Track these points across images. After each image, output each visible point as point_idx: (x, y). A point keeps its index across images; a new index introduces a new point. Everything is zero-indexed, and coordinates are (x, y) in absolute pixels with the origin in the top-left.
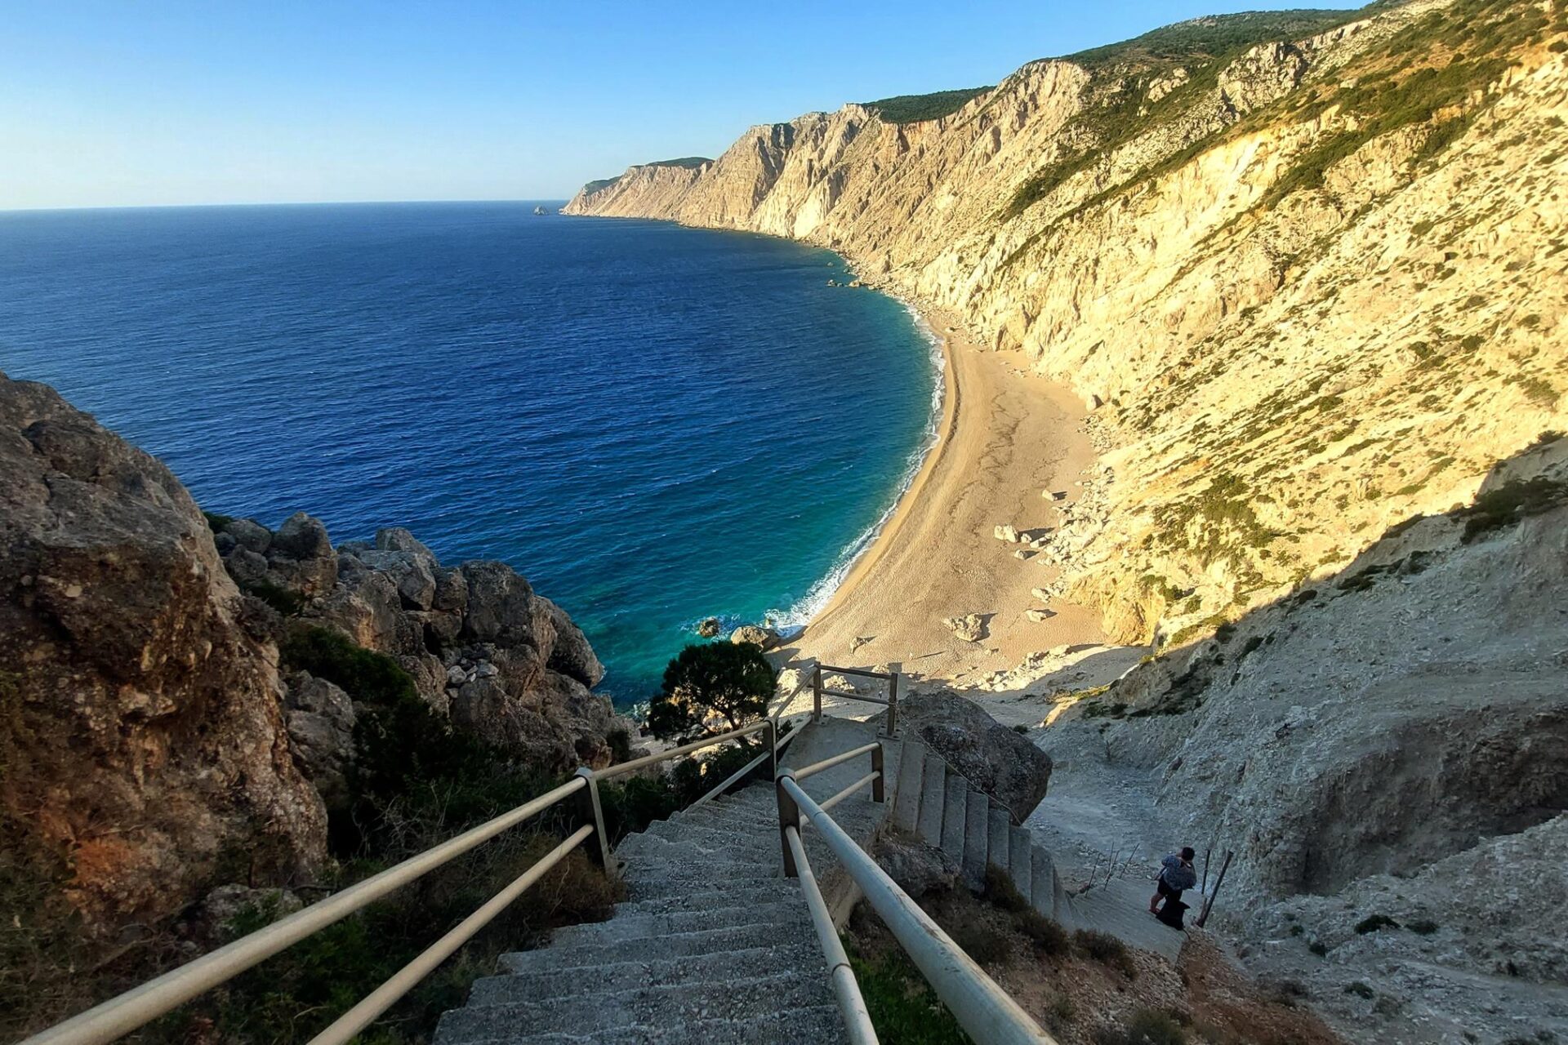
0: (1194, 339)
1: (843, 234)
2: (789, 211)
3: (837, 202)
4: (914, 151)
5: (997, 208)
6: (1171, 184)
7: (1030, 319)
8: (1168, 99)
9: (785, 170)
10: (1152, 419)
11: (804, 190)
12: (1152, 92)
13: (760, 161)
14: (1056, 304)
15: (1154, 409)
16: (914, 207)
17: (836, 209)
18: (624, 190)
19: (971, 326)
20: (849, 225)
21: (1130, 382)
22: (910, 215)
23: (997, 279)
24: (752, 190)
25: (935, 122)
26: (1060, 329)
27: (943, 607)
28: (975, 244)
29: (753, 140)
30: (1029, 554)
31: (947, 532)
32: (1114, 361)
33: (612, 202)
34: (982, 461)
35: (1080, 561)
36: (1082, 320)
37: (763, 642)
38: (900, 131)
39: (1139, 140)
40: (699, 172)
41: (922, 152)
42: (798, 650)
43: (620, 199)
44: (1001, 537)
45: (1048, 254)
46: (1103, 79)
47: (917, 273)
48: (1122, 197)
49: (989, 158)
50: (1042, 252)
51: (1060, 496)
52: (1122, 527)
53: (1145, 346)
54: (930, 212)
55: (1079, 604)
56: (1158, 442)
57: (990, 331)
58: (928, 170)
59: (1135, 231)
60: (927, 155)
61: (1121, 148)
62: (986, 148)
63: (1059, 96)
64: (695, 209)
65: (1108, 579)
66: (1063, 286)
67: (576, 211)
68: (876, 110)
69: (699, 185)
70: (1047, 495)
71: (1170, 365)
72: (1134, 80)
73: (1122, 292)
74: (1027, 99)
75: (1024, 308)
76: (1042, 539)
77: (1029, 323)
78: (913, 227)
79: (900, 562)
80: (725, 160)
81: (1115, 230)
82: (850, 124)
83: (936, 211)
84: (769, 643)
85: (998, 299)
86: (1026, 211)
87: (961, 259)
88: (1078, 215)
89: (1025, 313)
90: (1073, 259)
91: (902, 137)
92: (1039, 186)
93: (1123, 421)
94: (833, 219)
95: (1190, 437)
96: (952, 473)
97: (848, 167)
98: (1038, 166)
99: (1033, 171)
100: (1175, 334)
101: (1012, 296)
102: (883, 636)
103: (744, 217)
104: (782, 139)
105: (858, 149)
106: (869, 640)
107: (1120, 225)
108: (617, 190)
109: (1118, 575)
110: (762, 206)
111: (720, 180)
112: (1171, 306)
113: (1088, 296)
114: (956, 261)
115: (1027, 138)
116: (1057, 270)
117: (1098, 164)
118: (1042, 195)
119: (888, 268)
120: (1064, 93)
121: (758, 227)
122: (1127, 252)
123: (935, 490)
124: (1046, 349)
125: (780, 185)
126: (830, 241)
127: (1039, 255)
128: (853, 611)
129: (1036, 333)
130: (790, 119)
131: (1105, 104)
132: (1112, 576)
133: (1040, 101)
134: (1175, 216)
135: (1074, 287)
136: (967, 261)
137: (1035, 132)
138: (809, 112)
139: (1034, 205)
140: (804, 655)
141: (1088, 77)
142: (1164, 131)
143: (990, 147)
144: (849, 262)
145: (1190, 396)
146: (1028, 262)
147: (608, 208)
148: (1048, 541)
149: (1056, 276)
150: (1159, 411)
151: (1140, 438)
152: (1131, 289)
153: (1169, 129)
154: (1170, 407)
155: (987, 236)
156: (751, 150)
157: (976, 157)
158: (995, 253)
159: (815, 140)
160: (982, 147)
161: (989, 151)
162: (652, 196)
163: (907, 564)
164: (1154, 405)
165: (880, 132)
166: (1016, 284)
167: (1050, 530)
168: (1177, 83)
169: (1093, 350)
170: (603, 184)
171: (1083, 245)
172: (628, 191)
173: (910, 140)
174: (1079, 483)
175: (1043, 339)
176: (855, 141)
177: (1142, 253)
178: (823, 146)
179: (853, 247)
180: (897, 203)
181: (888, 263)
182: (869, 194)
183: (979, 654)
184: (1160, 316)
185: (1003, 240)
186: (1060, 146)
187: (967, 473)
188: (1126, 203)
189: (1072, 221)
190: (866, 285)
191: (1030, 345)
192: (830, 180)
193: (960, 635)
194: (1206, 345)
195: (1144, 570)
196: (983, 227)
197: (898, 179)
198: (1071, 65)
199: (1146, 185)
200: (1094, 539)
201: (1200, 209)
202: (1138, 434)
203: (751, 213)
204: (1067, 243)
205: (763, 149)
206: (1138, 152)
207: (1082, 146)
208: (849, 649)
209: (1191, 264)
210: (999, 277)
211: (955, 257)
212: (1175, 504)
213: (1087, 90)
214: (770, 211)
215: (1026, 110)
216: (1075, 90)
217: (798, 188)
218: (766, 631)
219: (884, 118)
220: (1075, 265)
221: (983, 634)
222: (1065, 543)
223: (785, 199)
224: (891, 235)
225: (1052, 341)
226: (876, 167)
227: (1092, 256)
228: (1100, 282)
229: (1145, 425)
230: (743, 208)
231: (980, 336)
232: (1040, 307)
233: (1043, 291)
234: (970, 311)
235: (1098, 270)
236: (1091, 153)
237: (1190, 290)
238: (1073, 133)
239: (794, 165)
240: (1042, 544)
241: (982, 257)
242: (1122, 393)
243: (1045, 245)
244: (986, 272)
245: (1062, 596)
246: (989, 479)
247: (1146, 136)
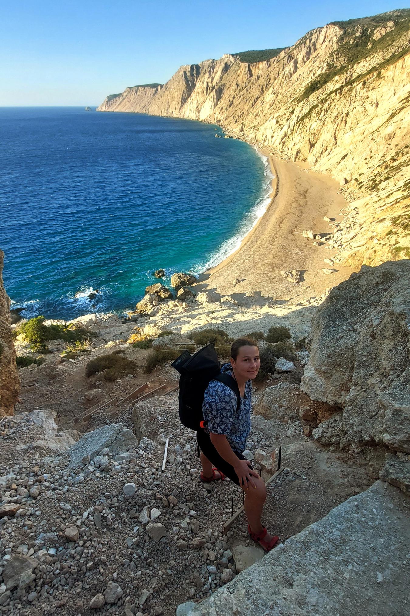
0: (398, 147)
1: (221, 117)
2: (197, 107)
3: (219, 102)
4: (255, 77)
5: (295, 96)
6: (389, 72)
7: (312, 145)
8: (383, 38)
9: (196, 87)
10: (377, 185)
11: (204, 98)
12: (375, 36)
13: (184, 83)
14: (326, 137)
15: (378, 180)
16: (255, 102)
17: (218, 106)
18: (124, 99)
19: (282, 152)
20: (224, 113)
21: (364, 170)
22: (253, 106)
23: (296, 128)
24: (181, 97)
25: (265, 62)
26: (326, 150)
27: (280, 266)
28: (285, 114)
29: (182, 73)
30: (320, 244)
31: (279, 233)
32: (356, 160)
33: (119, 105)
34: (292, 204)
35: (348, 246)
36: (337, 145)
37: (188, 280)
38: (249, 67)
39: (368, 59)
40: (157, 90)
41: (258, 77)
42: (207, 285)
43: (123, 103)
44: (305, 236)
45: (323, 112)
46: (349, 33)
47: (255, 131)
48: (363, 80)
49: (291, 76)
50: (320, 111)
51: (333, 220)
52: (372, 229)
53: (373, 152)
54: (263, 103)
55: (350, 266)
56: (383, 194)
57: (292, 153)
58: (262, 84)
59: (368, 98)
60: (261, 79)
61: (359, 63)
62: (290, 70)
63: (327, 43)
64: (155, 107)
65: (371, 251)
66: (330, 127)
67: (104, 109)
68: (238, 57)
69: (157, 96)
70: (326, 219)
71: (385, 160)
72: (366, 30)
73: (358, 130)
74: (311, 44)
75: (309, 139)
76: (327, 237)
77: (311, 148)
78: (254, 111)
79: (256, 246)
80: (169, 84)
81: (358, 98)
82: (226, 64)
83: (265, 102)
84: (191, 281)
85: (296, 138)
86: (310, 97)
87: (277, 122)
88: (339, 91)
89: (310, 142)
90: (335, 114)
91: (249, 70)
92: (317, 84)
93: (361, 188)
94: (217, 111)
95: (402, 189)
96: (278, 209)
97: (224, 85)
98: (317, 75)
99: (314, 78)
100: (389, 144)
101: (302, 136)
102: (250, 278)
103: (177, 111)
104: (195, 72)
105: (229, 76)
106: (243, 280)
107: (361, 95)
108: (121, 99)
109: (378, 248)
110: (185, 105)
111: (166, 93)
112: (389, 130)
113: (342, 132)
114: (275, 123)
115: (310, 65)
116: (327, 119)
117: (347, 71)
118: (318, 89)
119: (242, 130)
120: (329, 41)
121: (184, 116)
122: (363, 108)
123: (271, 216)
124: (319, 160)
125: (193, 95)
126: (216, 121)
127: (318, 113)
128: (233, 267)
129: (314, 152)
130: (199, 63)
131: (351, 43)
132: (374, 249)
133: (318, 46)
134: (389, 89)
135: (335, 128)
136: (280, 123)
137: (314, 62)
138: (207, 59)
139: (314, 93)
140: (209, 288)
141: (342, 32)
142: (381, 53)
143: (292, 70)
144: (224, 129)
145: (398, 173)
146: (312, 118)
147: (117, 107)
148: (329, 238)
149: (326, 123)
150: (381, 181)
151: (370, 194)
152: (364, 127)
153: (384, 52)
154: (387, 178)
155: (291, 109)
156: (180, 78)
157: (286, 75)
158: (294, 118)
159: (210, 72)
160: (288, 70)
161: (292, 72)
162: (137, 101)
163: (259, 247)
164: (378, 179)
165: (240, 68)
166: (305, 130)
167: (329, 234)
168: (388, 30)
169: (343, 158)
170: (115, 96)
171: (341, 107)
172: (126, 99)
173: (253, 72)
174: (341, 214)
175: (317, 155)
176: (228, 72)
177: (371, 109)
178: (213, 75)
179: (226, 123)
180: (247, 101)
181: (242, 128)
182: (234, 98)
183: (300, 289)
184: (382, 135)
185: (299, 111)
186: (328, 64)
187: (285, 209)
188: (364, 83)
189: (336, 95)
190: (232, 137)
191: (311, 158)
192: (216, 91)
193: (290, 279)
194: (405, 150)
195: (394, 245)
196: (289, 105)
197: (247, 91)
198: (333, 27)
199: (375, 74)
200: (356, 236)
201: (402, 85)
202: (370, 192)
203: (180, 109)
204: (333, 106)
205: (186, 77)
206: (367, 65)
207: (339, 64)
208: (232, 285)
209: (398, 111)
210: (297, 127)
211: (274, 121)
212: (404, 215)
213: (341, 39)
214: (189, 108)
215: (310, 50)
216: (335, 39)
217: (202, 96)
218: (190, 275)
219: (242, 61)
220: (337, 116)
221: (301, 279)
222: (339, 239)
223: (196, 101)
224: (243, 116)
225: (322, 156)
226: (237, 85)
227: (345, 112)
228: (348, 125)
229: (374, 188)
230: (177, 106)
231: (286, 156)
232: (317, 139)
233: (319, 131)
234: (281, 145)
235: (348, 119)
236: (343, 67)
237: (399, 122)
238: (335, 57)
239: (200, 86)
240: (327, 239)
241: (287, 120)
242: (360, 175)
243: (321, 108)
244: (289, 127)
245: (341, 262)
246: (298, 212)
247: (372, 56)
